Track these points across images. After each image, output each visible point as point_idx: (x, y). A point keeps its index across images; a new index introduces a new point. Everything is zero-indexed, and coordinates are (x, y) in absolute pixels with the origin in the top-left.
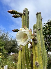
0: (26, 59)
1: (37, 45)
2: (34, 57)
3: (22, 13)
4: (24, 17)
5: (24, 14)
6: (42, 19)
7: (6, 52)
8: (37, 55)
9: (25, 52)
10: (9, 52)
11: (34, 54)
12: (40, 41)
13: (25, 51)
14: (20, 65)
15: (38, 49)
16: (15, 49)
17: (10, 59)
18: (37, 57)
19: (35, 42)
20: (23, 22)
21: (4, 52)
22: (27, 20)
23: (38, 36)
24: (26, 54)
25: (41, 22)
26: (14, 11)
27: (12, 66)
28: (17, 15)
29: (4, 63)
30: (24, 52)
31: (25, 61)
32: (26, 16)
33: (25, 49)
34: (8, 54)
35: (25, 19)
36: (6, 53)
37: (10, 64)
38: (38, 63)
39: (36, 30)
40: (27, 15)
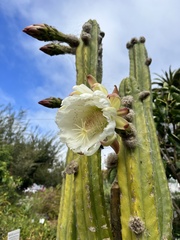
0: (93, 208)
1: (136, 156)
2: (124, 200)
3: (79, 37)
4: (86, 50)
5: (86, 41)
6: (149, 63)
7: (14, 183)
8: (138, 192)
9: (91, 180)
10: (27, 184)
11: (125, 189)
12: (148, 141)
13: (90, 176)
14: (70, 231)
15: (141, 169)
16: (48, 174)
17: (28, 207)
18: (137, 202)
19: (129, 141)
20: (81, 71)
21: (6, 183)
22: (96, 63)
23: (138, 120)
24: (91, 190)
25: (146, 71)
26: (49, 30)
27: (34, 233)
28: (56, 43)
29: (8, 221)
30: (86, 180)
31: (89, 216)
32: (91, 49)
33: (89, 168)
34: (21, 189)
35: (90, 59)
36: (14, 185)
37: (28, 225)
38: (142, 222)
39: (130, 98)
40: (94, 44)
